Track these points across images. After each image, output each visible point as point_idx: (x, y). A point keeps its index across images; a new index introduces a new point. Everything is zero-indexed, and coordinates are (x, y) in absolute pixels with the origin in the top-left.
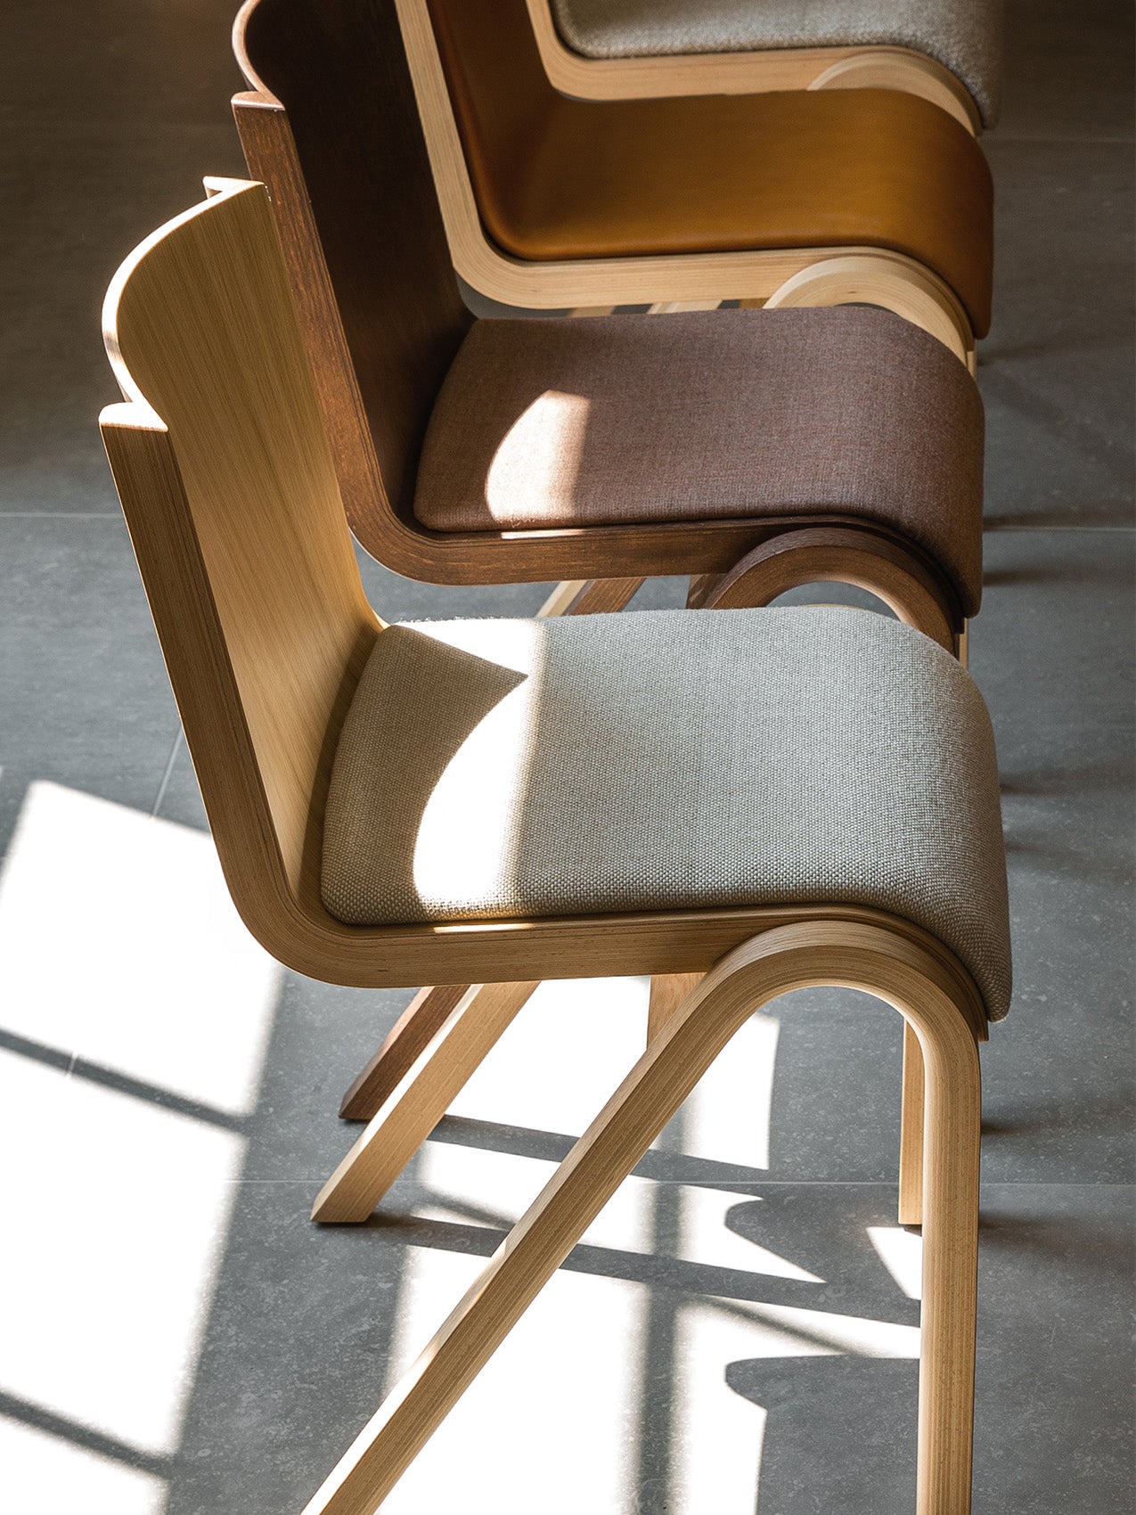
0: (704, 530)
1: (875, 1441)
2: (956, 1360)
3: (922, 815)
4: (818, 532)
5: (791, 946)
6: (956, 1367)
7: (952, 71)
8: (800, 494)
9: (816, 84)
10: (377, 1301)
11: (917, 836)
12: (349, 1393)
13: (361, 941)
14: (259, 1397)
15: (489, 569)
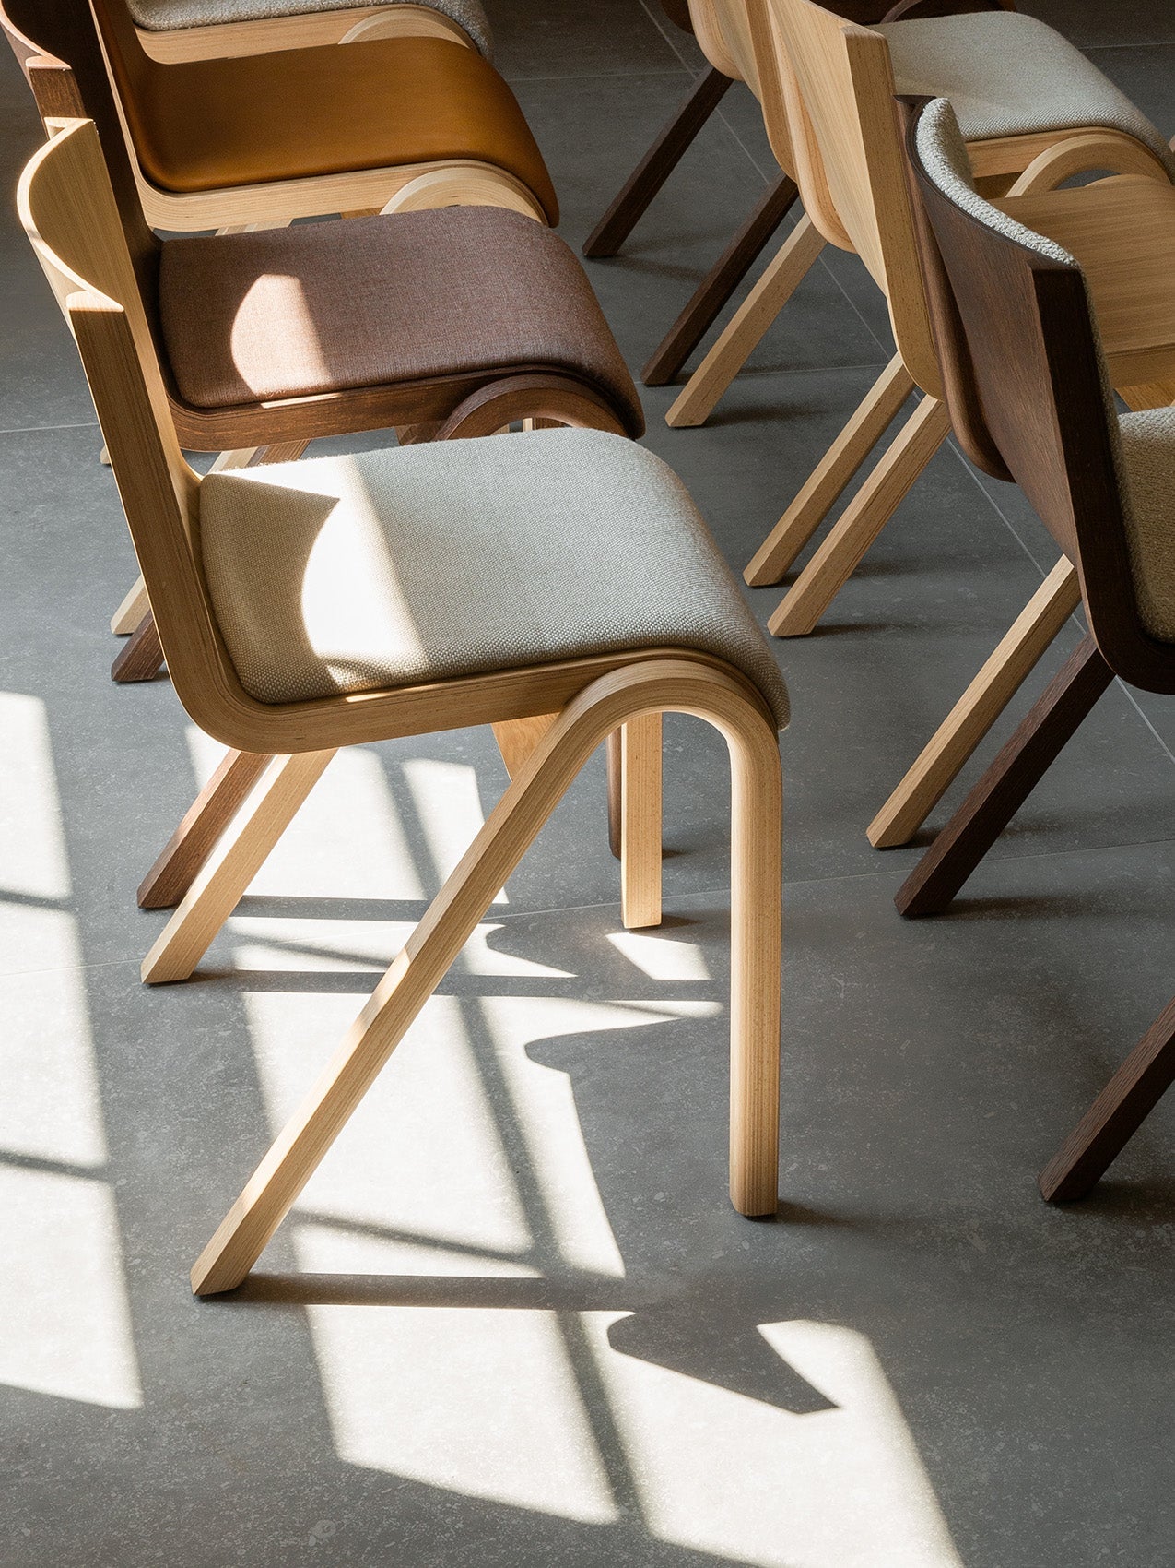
0: (426, 386)
1: (667, 1099)
2: (766, 1005)
3: (698, 575)
4: (522, 379)
5: (632, 683)
6: (766, 1011)
7: (455, 20)
8: (498, 350)
9: (347, 39)
10: (222, 1047)
11: (702, 591)
12: (227, 1120)
13: (282, 716)
14: (152, 1133)
15: (250, 435)
